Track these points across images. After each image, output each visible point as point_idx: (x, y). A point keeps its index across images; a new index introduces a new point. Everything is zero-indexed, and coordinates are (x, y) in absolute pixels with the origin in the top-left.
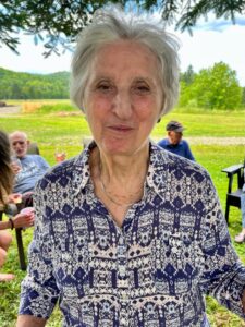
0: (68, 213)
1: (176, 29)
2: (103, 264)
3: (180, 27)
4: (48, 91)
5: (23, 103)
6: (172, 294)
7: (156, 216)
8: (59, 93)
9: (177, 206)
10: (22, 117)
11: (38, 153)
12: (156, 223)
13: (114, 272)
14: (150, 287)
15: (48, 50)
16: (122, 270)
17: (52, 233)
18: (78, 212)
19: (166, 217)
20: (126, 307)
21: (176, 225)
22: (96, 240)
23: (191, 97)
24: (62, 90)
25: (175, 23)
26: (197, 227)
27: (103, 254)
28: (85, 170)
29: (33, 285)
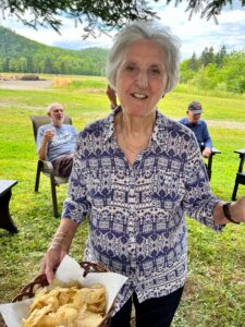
0: (99, 154)
1: (202, 17)
2: (120, 188)
3: (206, 14)
4: (78, 67)
5: (55, 78)
6: (162, 207)
7: (156, 160)
8: (89, 69)
9: (171, 155)
10: (54, 91)
11: (71, 123)
12: (156, 165)
13: (127, 193)
14: (148, 203)
15: (86, 33)
16: (132, 192)
17: (88, 166)
18: (105, 154)
19: (163, 161)
20: (133, 214)
21: (169, 167)
22: (116, 172)
23: (221, 80)
24: (91, 67)
25: (201, 11)
26: (182, 170)
27: (120, 181)
28: (111, 126)
29: (72, 202)
